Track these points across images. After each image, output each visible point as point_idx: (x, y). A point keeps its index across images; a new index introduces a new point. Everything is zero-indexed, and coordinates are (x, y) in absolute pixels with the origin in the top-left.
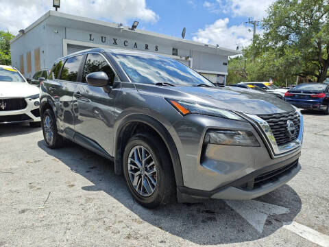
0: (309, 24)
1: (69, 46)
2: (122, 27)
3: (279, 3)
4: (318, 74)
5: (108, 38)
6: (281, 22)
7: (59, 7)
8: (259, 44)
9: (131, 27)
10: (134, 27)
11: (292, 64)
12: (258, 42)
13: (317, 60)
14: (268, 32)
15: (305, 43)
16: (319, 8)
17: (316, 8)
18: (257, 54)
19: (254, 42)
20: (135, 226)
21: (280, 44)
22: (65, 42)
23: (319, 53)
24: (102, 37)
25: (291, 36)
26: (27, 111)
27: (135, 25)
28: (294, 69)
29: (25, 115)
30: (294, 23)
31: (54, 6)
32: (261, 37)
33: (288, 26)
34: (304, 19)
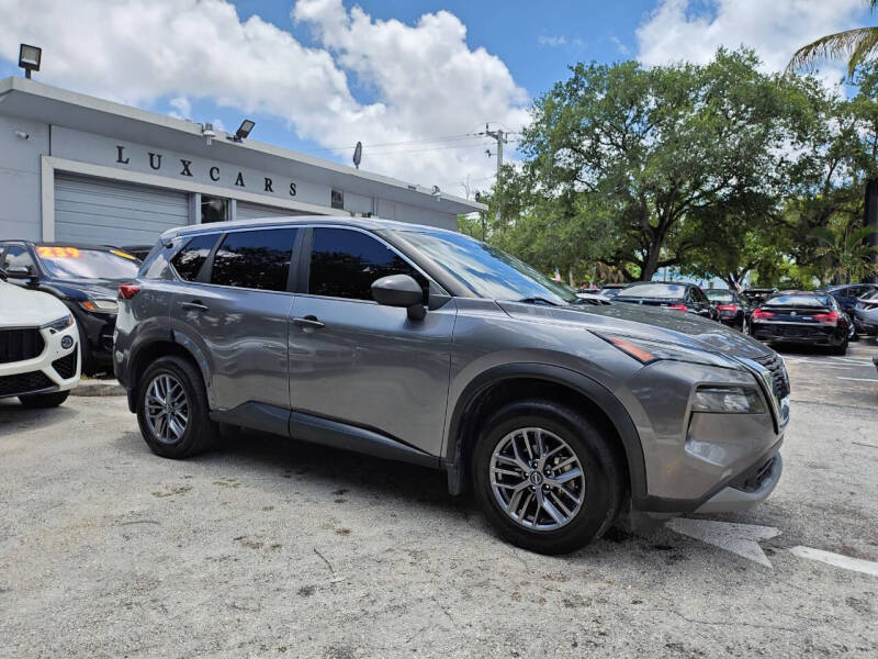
0: (618, 147)
1: (60, 175)
3: (558, 95)
4: (641, 258)
5: (167, 156)
6: (562, 139)
7: (37, 68)
8: (513, 186)
9: (233, 133)
10: (242, 134)
11: (592, 237)
12: (511, 181)
13: (640, 228)
14: (532, 159)
16: (639, 112)
17: (632, 114)
18: (511, 210)
19: (502, 181)
21: (558, 192)
22: (49, 165)
23: (642, 213)
24: (152, 155)
25: (583, 171)
26: (42, 363)
27: (245, 128)
28: (596, 249)
30: (587, 143)
31: (22, 64)
32: (519, 170)
33: (575, 149)
34: (608, 135)
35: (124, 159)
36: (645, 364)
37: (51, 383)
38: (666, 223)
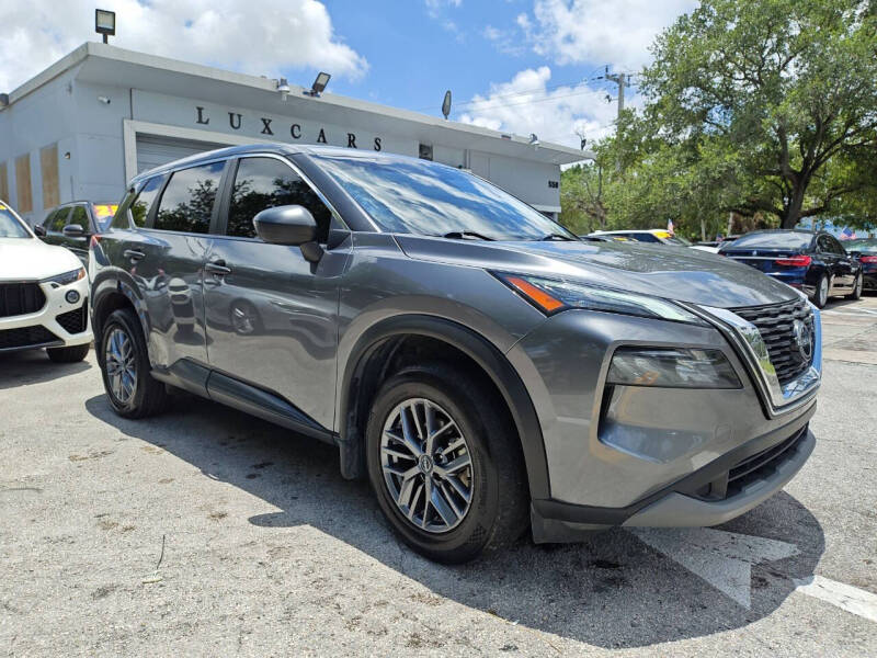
0: (755, 82)
1: (140, 137)
2: (285, 88)
3: (682, 30)
4: (781, 207)
5: (248, 115)
6: (688, 77)
7: (112, 32)
8: (633, 133)
9: (309, 89)
10: (318, 88)
11: (719, 183)
12: (631, 127)
13: (779, 173)
14: (655, 101)
15: (748, 129)
16: (780, 42)
17: (770, 43)
18: (630, 160)
19: (621, 128)
20: (426, 613)
21: (686, 134)
22: (131, 129)
23: (783, 157)
24: (231, 115)
25: (713, 111)
26: (45, 318)
27: (321, 82)
28: (723, 197)
29: (40, 328)
30: (718, 80)
31: (98, 30)
32: (639, 114)
33: (704, 87)
34: (743, 69)
35: (204, 120)
36: (549, 314)
37: (55, 338)
38: (811, 166)
